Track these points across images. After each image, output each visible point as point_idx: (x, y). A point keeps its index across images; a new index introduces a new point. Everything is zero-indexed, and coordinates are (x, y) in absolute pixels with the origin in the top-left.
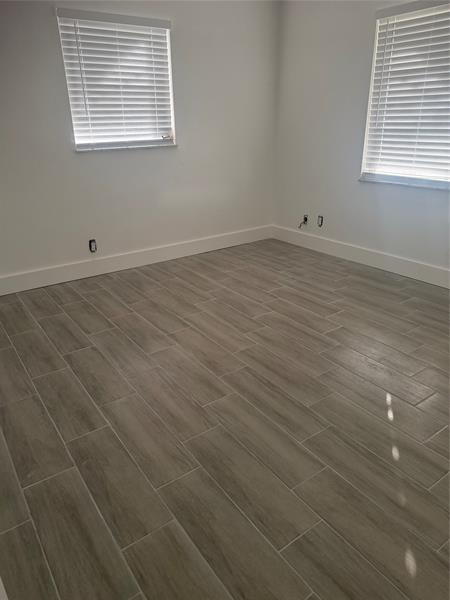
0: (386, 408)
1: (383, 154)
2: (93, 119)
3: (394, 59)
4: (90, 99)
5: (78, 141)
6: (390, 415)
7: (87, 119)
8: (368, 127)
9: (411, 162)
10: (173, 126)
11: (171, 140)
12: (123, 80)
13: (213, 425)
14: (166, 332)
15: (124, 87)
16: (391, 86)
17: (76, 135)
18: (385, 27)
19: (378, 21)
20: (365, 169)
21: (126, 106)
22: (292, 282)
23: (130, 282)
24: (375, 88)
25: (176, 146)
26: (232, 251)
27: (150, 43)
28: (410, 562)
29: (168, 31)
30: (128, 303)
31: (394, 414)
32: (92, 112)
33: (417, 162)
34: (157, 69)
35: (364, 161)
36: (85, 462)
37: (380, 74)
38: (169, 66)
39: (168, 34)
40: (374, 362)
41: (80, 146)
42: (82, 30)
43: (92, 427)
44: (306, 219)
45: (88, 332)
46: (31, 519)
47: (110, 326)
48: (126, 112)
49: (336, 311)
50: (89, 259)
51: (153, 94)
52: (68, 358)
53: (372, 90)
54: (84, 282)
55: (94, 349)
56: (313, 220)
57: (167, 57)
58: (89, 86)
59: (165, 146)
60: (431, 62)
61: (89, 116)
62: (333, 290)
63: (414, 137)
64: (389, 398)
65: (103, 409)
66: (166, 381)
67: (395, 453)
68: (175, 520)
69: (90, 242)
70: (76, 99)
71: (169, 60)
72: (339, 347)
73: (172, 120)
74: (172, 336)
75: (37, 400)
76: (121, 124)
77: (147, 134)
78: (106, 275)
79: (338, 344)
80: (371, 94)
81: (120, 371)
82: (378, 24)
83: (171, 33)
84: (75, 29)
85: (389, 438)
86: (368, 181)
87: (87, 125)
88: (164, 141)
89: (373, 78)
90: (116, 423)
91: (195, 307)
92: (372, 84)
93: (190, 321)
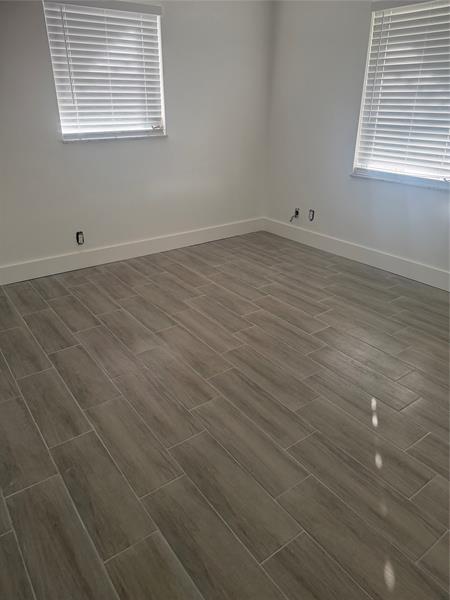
0: (370, 414)
1: (375, 150)
2: (80, 108)
3: (389, 53)
4: (78, 87)
5: (65, 131)
6: (375, 421)
7: (73, 108)
8: (361, 121)
9: (403, 159)
10: (163, 116)
11: (161, 130)
12: (112, 68)
13: (198, 430)
14: (154, 331)
15: (113, 75)
16: (385, 81)
17: (62, 124)
18: (381, 19)
19: (374, 13)
20: (357, 164)
21: (114, 95)
22: (281, 278)
23: (118, 276)
24: (369, 81)
25: (166, 137)
26: (223, 243)
27: (139, 29)
28: (389, 574)
29: (158, 17)
30: (115, 298)
31: (379, 420)
32: (79, 101)
33: (408, 159)
34: (147, 57)
35: (357, 156)
36: (68, 470)
37: (374, 68)
38: (160, 54)
39: (158, 21)
40: (361, 364)
41: (67, 136)
42: (69, 15)
43: (76, 432)
44: (297, 213)
45: (74, 330)
46: (13, 530)
47: (97, 323)
48: (114, 101)
49: (324, 310)
50: (76, 251)
51: (142, 82)
52: (53, 357)
53: (366, 84)
54: (69, 275)
55: (80, 348)
56: (304, 214)
57: (157, 44)
58: (76, 74)
59: (155, 137)
60: (425, 58)
61: (76, 105)
62: (322, 288)
63: (407, 134)
64: (374, 403)
65: (88, 412)
66: (152, 383)
67: (378, 461)
68: (158, 531)
69: (78, 234)
70: (63, 88)
71: (160, 48)
72: (327, 348)
73: (163, 110)
74: (160, 334)
75: (21, 403)
76: (110, 113)
77: (136, 124)
78: (94, 268)
79: (326, 344)
80: (365, 88)
81: (105, 371)
82: (374, 16)
83: (161, 19)
84: (62, 14)
85: (372, 445)
86: (361, 176)
87: (74, 114)
88: (154, 131)
89: (367, 71)
90: (101, 429)
91: (183, 304)
92: (366, 78)
93: (179, 319)
